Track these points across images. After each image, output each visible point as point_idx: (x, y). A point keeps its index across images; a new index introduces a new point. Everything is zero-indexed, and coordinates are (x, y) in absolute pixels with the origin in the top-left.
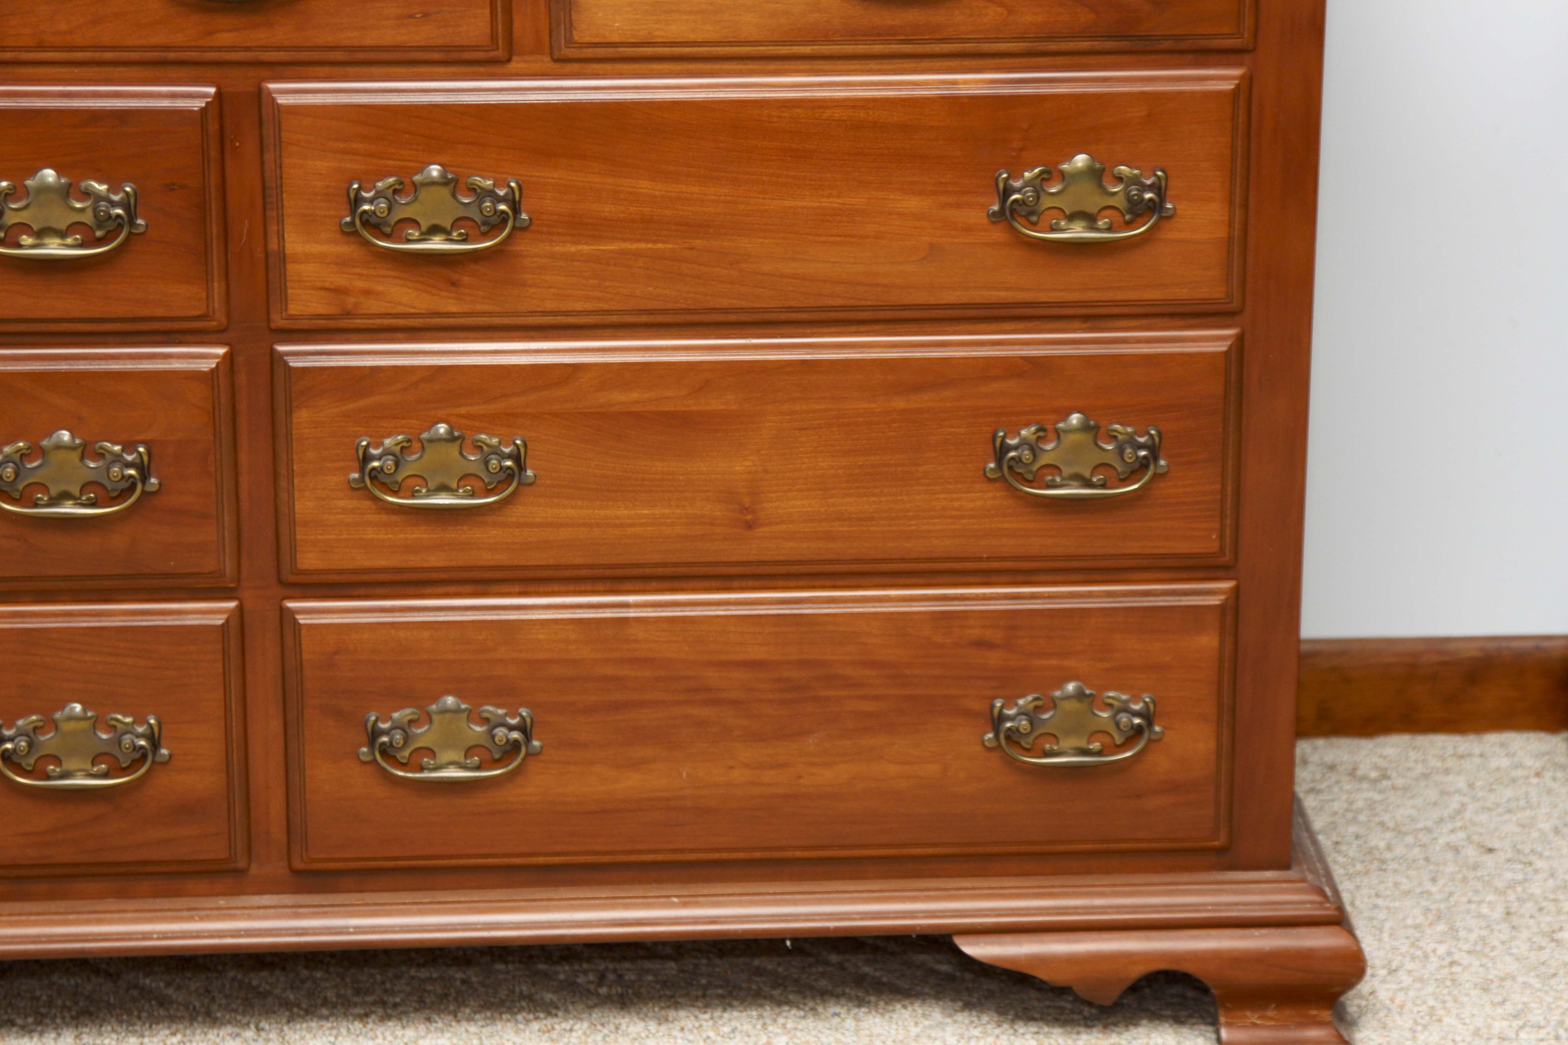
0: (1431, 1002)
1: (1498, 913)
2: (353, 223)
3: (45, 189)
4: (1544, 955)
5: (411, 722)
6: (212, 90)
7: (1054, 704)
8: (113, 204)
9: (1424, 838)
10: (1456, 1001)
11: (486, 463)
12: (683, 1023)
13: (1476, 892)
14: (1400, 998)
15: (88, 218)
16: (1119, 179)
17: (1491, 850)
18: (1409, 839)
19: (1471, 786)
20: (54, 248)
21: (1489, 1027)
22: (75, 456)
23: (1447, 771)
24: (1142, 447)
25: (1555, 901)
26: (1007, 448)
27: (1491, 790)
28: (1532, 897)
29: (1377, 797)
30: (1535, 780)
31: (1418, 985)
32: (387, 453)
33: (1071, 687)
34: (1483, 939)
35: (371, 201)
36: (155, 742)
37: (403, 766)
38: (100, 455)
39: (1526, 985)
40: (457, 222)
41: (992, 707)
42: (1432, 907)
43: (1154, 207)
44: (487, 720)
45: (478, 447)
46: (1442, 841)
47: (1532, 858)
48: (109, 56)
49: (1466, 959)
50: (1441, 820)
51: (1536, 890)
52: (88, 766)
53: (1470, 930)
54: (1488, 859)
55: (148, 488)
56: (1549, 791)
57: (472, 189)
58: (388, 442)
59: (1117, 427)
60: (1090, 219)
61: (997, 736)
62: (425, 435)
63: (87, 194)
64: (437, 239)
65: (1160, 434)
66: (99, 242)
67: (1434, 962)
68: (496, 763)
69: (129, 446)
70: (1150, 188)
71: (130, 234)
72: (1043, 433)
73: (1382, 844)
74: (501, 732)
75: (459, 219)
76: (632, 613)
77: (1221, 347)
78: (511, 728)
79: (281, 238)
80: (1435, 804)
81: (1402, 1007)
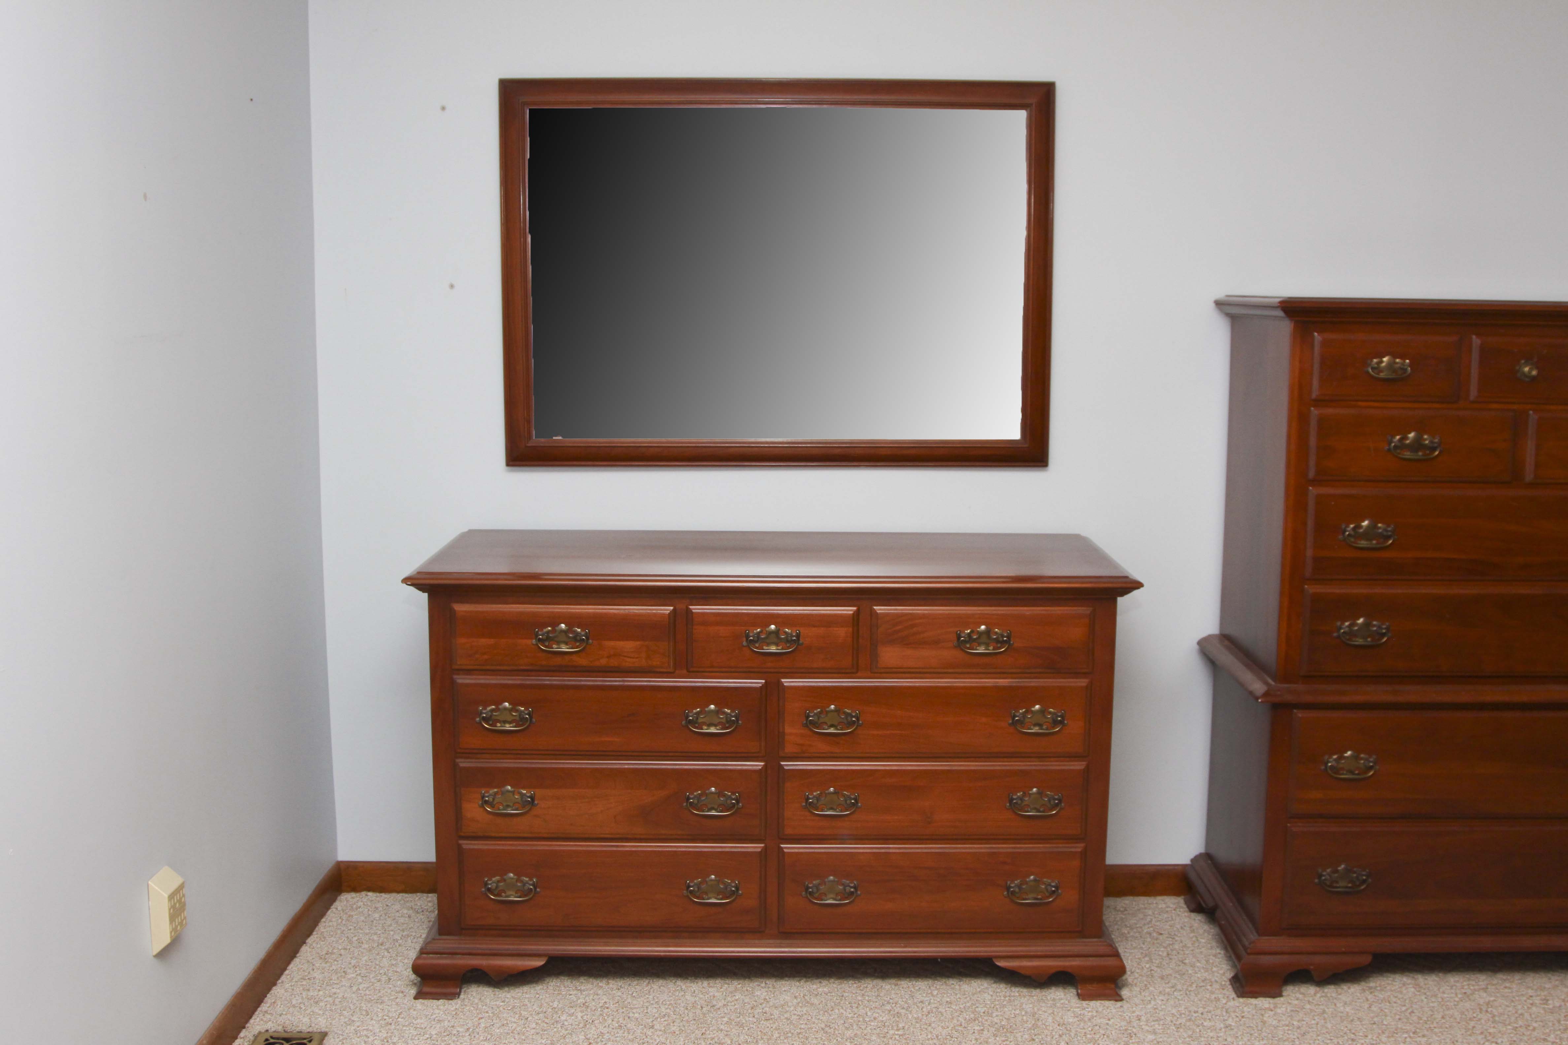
0: (1145, 983)
1: (1165, 954)
2: (806, 723)
3: (712, 711)
4: (1181, 968)
5: (819, 884)
6: (764, 681)
7: (1026, 883)
8: (733, 717)
9: (1140, 930)
10: (1153, 982)
11: (846, 801)
12: (903, 986)
13: (1158, 947)
14: (1135, 981)
15: (724, 721)
16: (1050, 713)
17: (1161, 934)
18: (1135, 930)
19: (1154, 913)
20: (713, 730)
21: (1164, 990)
22: (716, 796)
23: (1145, 908)
24: (1056, 799)
25: (1183, 950)
26: (1013, 799)
27: (1160, 915)
28: (1175, 949)
29: (1123, 917)
30: (1173, 912)
31: (1140, 977)
32: (814, 796)
33: (1032, 877)
34: (1161, 962)
35: (812, 716)
36: (737, 889)
37: (816, 899)
38: (724, 795)
39: (1175, 977)
40: (840, 723)
41: (1007, 883)
42: (1144, 952)
43: (1061, 722)
44: (843, 884)
45: (844, 795)
46: (1145, 931)
47: (1175, 937)
48: (733, 670)
49: (1155, 969)
50: (1144, 924)
51: (1176, 947)
52: (716, 896)
53: (1156, 960)
54: (1161, 937)
55: (739, 807)
56: (1179, 915)
57: (845, 713)
58: (815, 794)
59: (1049, 793)
60: (1040, 725)
61: (1008, 893)
62: (827, 792)
63: (725, 713)
64: (832, 729)
65: (1062, 795)
66: (727, 728)
67: (1145, 970)
68: (846, 898)
69: (733, 793)
70: (1059, 716)
71: (737, 726)
72: (1025, 794)
73: (1126, 932)
74: (848, 889)
75: (840, 722)
76: (891, 851)
77: (1083, 767)
78: (851, 887)
79: (784, 728)
80: (1142, 919)
81: (1136, 984)
